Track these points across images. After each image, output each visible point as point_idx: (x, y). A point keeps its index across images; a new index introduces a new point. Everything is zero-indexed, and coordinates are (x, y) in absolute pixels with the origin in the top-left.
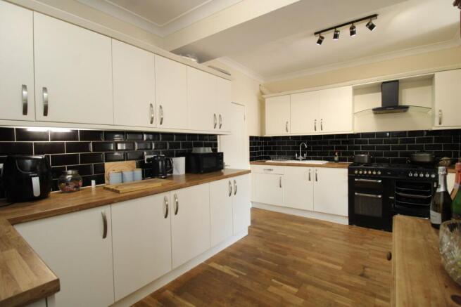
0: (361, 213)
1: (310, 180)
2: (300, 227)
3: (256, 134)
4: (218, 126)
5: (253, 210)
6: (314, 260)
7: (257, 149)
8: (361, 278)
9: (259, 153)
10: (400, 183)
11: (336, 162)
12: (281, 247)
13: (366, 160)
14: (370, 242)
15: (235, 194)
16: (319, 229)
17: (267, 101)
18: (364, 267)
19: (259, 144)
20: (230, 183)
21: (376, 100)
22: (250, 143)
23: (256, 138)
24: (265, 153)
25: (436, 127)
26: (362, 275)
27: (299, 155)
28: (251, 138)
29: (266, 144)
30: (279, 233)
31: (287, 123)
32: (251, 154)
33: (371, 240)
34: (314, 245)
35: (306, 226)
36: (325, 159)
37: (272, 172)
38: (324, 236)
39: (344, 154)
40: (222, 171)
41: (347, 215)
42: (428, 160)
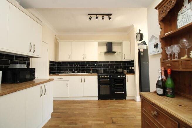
0: (102, 94)
1: (82, 82)
2: (78, 106)
3: (53, 60)
4: (32, 51)
5: (54, 101)
6: (91, 122)
7: (53, 68)
8: (113, 124)
9: (54, 70)
10: (115, 80)
11: (91, 73)
12: (72, 120)
13: (102, 72)
14: (108, 105)
15: (44, 94)
16: (87, 104)
17: (60, 43)
18: (112, 118)
19: (54, 65)
20: (41, 87)
21: (105, 49)
22: (50, 64)
23: (53, 62)
24: (58, 70)
25: (123, 60)
26: (113, 123)
27: (75, 71)
28: (51, 62)
29: (58, 65)
30: (69, 112)
31: (70, 55)
32: (50, 70)
33: (108, 104)
34: (88, 114)
35: (81, 104)
36: (86, 72)
37: (62, 79)
38: (91, 108)
39: (94, 70)
40: (34, 80)
41: (97, 96)
42: (121, 71)
